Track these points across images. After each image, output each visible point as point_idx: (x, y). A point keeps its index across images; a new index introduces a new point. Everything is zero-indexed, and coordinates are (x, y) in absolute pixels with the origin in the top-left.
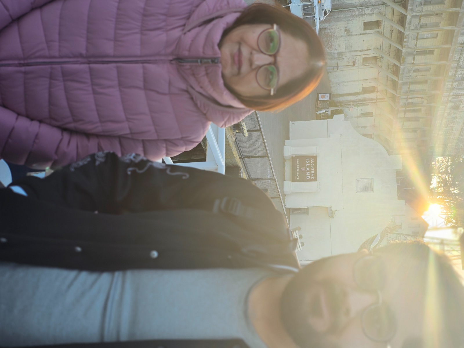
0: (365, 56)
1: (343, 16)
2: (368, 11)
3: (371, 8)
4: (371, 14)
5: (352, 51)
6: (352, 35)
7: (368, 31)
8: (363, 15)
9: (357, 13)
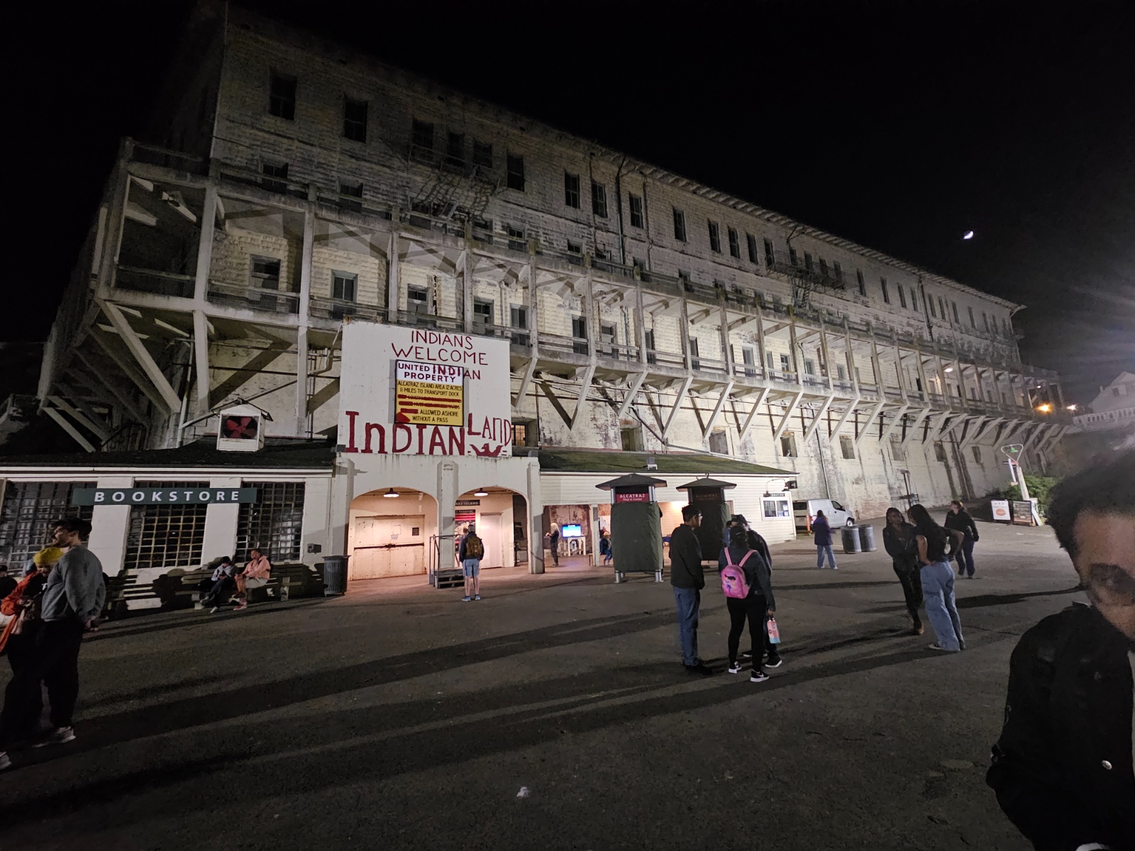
0: (892, 457)
1: (836, 487)
2: (827, 454)
3: (823, 450)
4: (832, 449)
5: (886, 474)
6: (863, 475)
7: (856, 454)
8: (833, 460)
9: (831, 467)
